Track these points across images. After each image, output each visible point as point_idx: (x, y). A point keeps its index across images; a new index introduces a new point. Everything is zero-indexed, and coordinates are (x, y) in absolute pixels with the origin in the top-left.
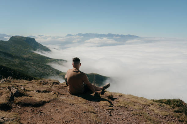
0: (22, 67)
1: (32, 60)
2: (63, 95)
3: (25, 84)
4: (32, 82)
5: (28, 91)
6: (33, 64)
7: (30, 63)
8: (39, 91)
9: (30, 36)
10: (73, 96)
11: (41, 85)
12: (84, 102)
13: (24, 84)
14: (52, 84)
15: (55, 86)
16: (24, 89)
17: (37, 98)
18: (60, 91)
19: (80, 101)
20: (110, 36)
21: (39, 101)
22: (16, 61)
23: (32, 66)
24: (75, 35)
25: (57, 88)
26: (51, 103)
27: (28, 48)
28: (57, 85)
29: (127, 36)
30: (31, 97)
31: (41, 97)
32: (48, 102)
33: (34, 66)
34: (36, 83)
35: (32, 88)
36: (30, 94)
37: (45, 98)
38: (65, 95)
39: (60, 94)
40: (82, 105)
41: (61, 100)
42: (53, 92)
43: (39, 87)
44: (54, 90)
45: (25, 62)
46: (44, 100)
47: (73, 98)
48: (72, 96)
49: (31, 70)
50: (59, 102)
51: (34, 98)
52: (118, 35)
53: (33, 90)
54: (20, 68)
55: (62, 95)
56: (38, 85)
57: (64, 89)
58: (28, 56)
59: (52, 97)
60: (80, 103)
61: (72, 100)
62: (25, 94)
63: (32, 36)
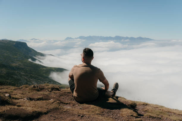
0: (10, 79)
1: (22, 69)
2: (67, 104)
3: (12, 91)
4: (22, 88)
5: (16, 99)
6: (23, 74)
7: (20, 73)
8: (31, 99)
9: (20, 40)
10: (82, 105)
11: (35, 92)
12: (99, 113)
13: (9, 91)
14: (50, 90)
15: (54, 93)
16: (10, 96)
17: (29, 108)
18: (62, 99)
19: (93, 112)
20: (118, 39)
21: (31, 111)
22: (2, 71)
23: (23, 76)
24: (75, 38)
25: (58, 94)
26: (49, 115)
27: (18, 55)
28: (57, 92)
29: (138, 38)
30: (19, 106)
31: (35, 107)
32: (46, 113)
33: (25, 77)
34: (28, 88)
35: (22, 95)
36: (18, 103)
37: (41, 107)
38: (70, 104)
39: (63, 103)
40: (96, 116)
41: (65, 110)
42: (52, 100)
43: (31, 94)
44: (54, 98)
45: (15, 72)
46: (39, 110)
47: (81, 108)
48: (80, 105)
49: (21, 81)
50: (61, 113)
51: (23, 108)
52: (127, 38)
53: (22, 97)
54: (8, 79)
55: (65, 104)
56: (30, 91)
57: (68, 96)
58: (17, 64)
59: (52, 107)
60: (93, 113)
61: (80, 110)
62: (11, 102)
63: (23, 40)
